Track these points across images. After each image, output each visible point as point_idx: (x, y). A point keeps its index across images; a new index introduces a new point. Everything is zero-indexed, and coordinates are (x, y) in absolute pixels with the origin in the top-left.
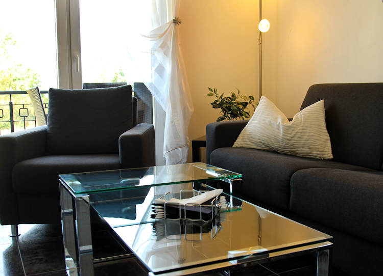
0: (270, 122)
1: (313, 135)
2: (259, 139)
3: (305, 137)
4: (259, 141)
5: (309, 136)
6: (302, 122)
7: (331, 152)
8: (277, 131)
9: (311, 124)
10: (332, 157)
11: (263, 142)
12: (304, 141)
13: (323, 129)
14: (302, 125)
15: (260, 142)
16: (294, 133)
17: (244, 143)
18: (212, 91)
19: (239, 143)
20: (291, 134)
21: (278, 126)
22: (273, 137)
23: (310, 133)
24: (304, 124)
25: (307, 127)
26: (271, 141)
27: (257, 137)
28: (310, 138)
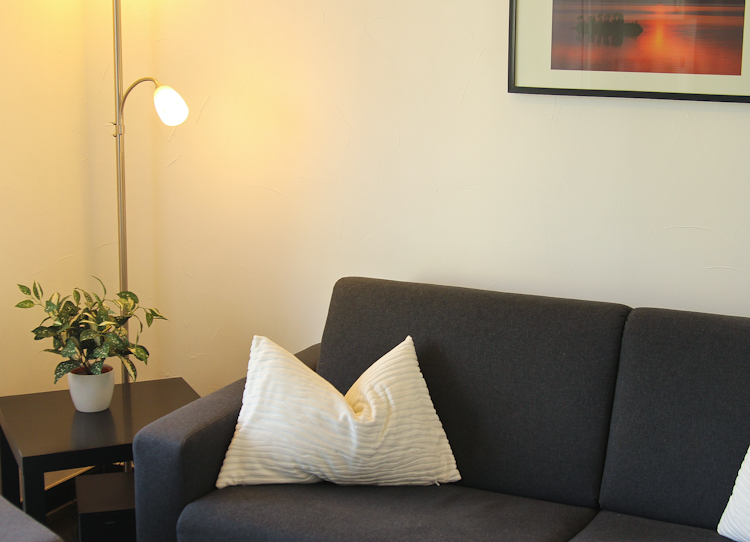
0: (318, 416)
1: (417, 435)
2: (294, 461)
3: (404, 442)
4: (293, 465)
5: (410, 437)
6: (394, 408)
7: (455, 466)
8: (342, 437)
9: (409, 408)
10: (459, 477)
11: (303, 466)
12: (401, 453)
13: (431, 414)
14: (394, 415)
15: (296, 468)
16: (383, 439)
17: (248, 472)
18: (28, 292)
19: (234, 473)
20: (374, 442)
21: (344, 425)
22: (332, 453)
23: (411, 430)
24: (397, 411)
25: (403, 417)
26: (326, 463)
27: (287, 457)
28: (413, 443)
